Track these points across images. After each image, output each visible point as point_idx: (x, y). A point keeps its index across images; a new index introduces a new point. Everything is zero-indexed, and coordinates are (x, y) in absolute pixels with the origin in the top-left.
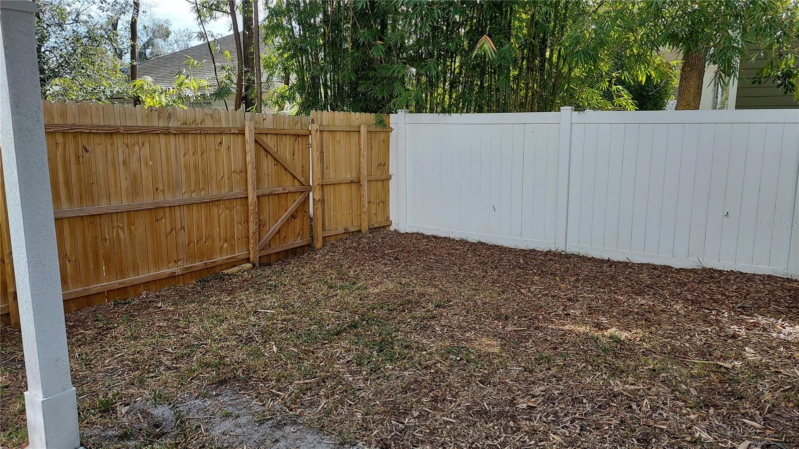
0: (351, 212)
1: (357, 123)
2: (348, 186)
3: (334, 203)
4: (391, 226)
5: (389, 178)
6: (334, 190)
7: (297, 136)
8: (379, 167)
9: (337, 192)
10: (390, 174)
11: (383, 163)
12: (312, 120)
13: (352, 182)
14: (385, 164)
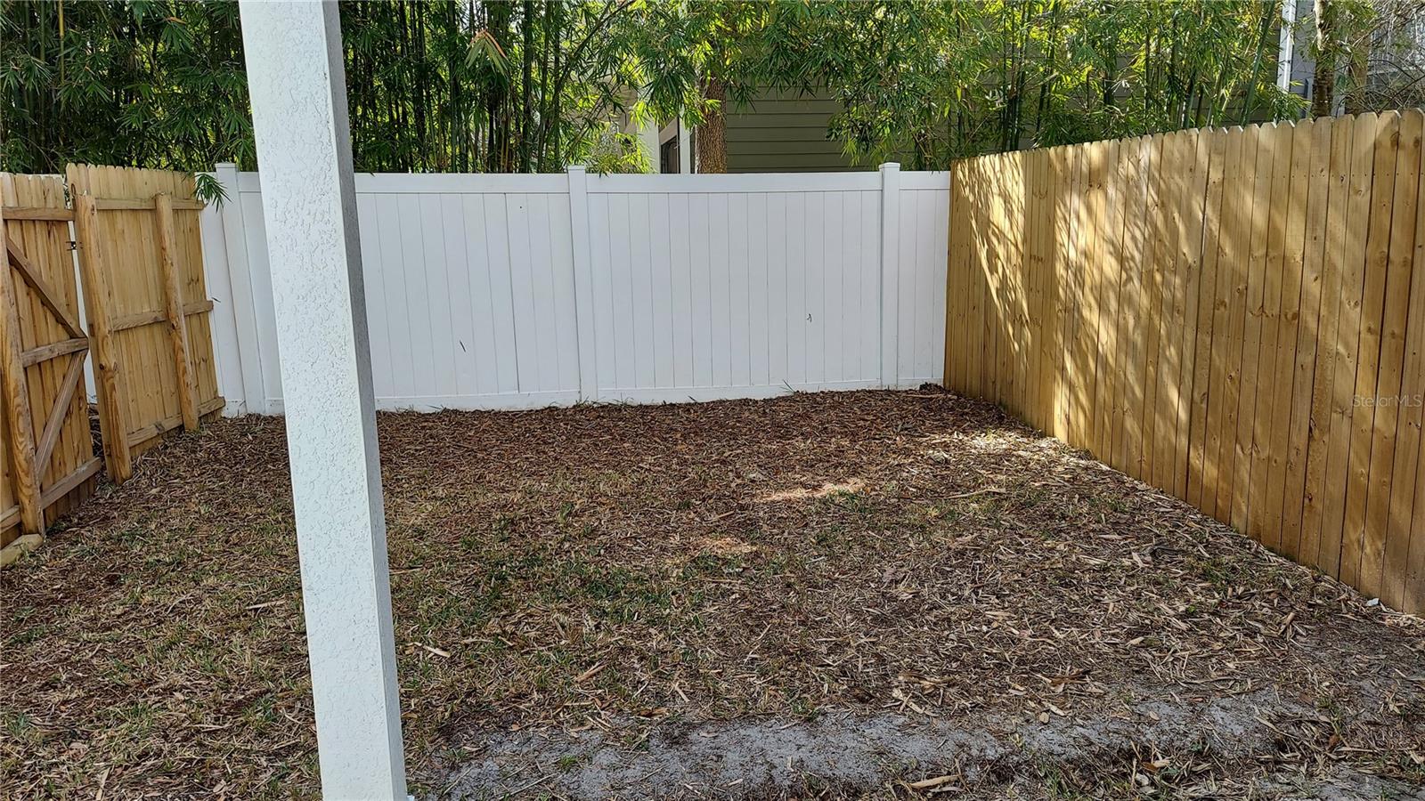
0: (159, 389)
1: (146, 192)
2: (147, 329)
3: (130, 372)
4: (226, 408)
5: (210, 306)
6: (127, 342)
7: (49, 223)
8: (191, 286)
9: (132, 346)
10: (209, 298)
11: (195, 279)
12: (73, 185)
13: (156, 322)
14: (198, 280)
